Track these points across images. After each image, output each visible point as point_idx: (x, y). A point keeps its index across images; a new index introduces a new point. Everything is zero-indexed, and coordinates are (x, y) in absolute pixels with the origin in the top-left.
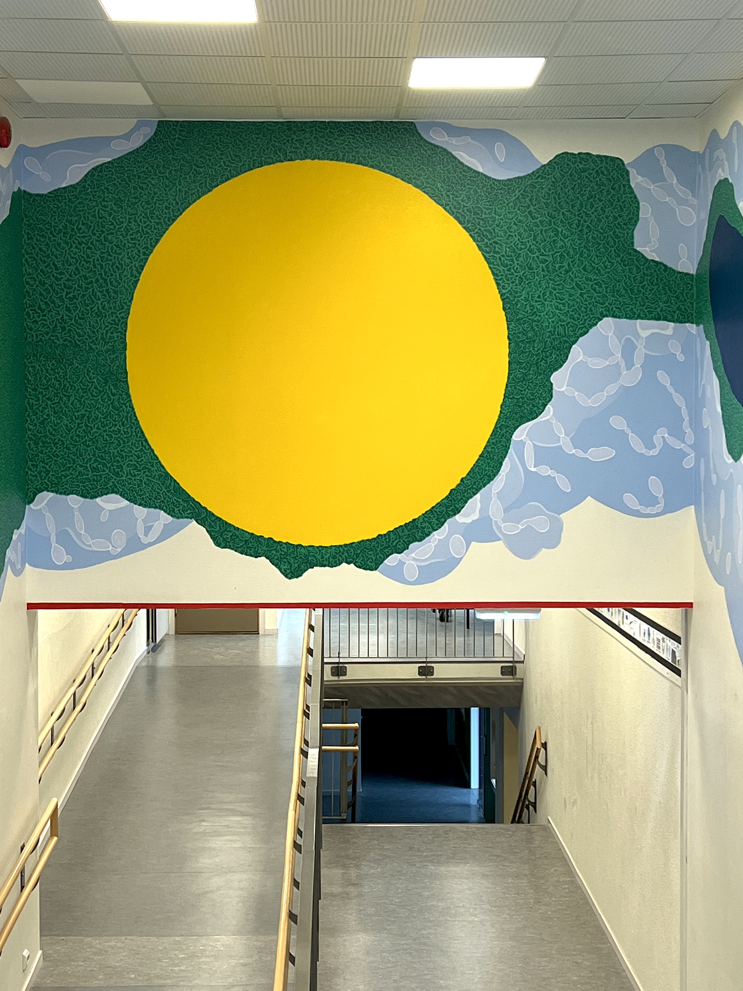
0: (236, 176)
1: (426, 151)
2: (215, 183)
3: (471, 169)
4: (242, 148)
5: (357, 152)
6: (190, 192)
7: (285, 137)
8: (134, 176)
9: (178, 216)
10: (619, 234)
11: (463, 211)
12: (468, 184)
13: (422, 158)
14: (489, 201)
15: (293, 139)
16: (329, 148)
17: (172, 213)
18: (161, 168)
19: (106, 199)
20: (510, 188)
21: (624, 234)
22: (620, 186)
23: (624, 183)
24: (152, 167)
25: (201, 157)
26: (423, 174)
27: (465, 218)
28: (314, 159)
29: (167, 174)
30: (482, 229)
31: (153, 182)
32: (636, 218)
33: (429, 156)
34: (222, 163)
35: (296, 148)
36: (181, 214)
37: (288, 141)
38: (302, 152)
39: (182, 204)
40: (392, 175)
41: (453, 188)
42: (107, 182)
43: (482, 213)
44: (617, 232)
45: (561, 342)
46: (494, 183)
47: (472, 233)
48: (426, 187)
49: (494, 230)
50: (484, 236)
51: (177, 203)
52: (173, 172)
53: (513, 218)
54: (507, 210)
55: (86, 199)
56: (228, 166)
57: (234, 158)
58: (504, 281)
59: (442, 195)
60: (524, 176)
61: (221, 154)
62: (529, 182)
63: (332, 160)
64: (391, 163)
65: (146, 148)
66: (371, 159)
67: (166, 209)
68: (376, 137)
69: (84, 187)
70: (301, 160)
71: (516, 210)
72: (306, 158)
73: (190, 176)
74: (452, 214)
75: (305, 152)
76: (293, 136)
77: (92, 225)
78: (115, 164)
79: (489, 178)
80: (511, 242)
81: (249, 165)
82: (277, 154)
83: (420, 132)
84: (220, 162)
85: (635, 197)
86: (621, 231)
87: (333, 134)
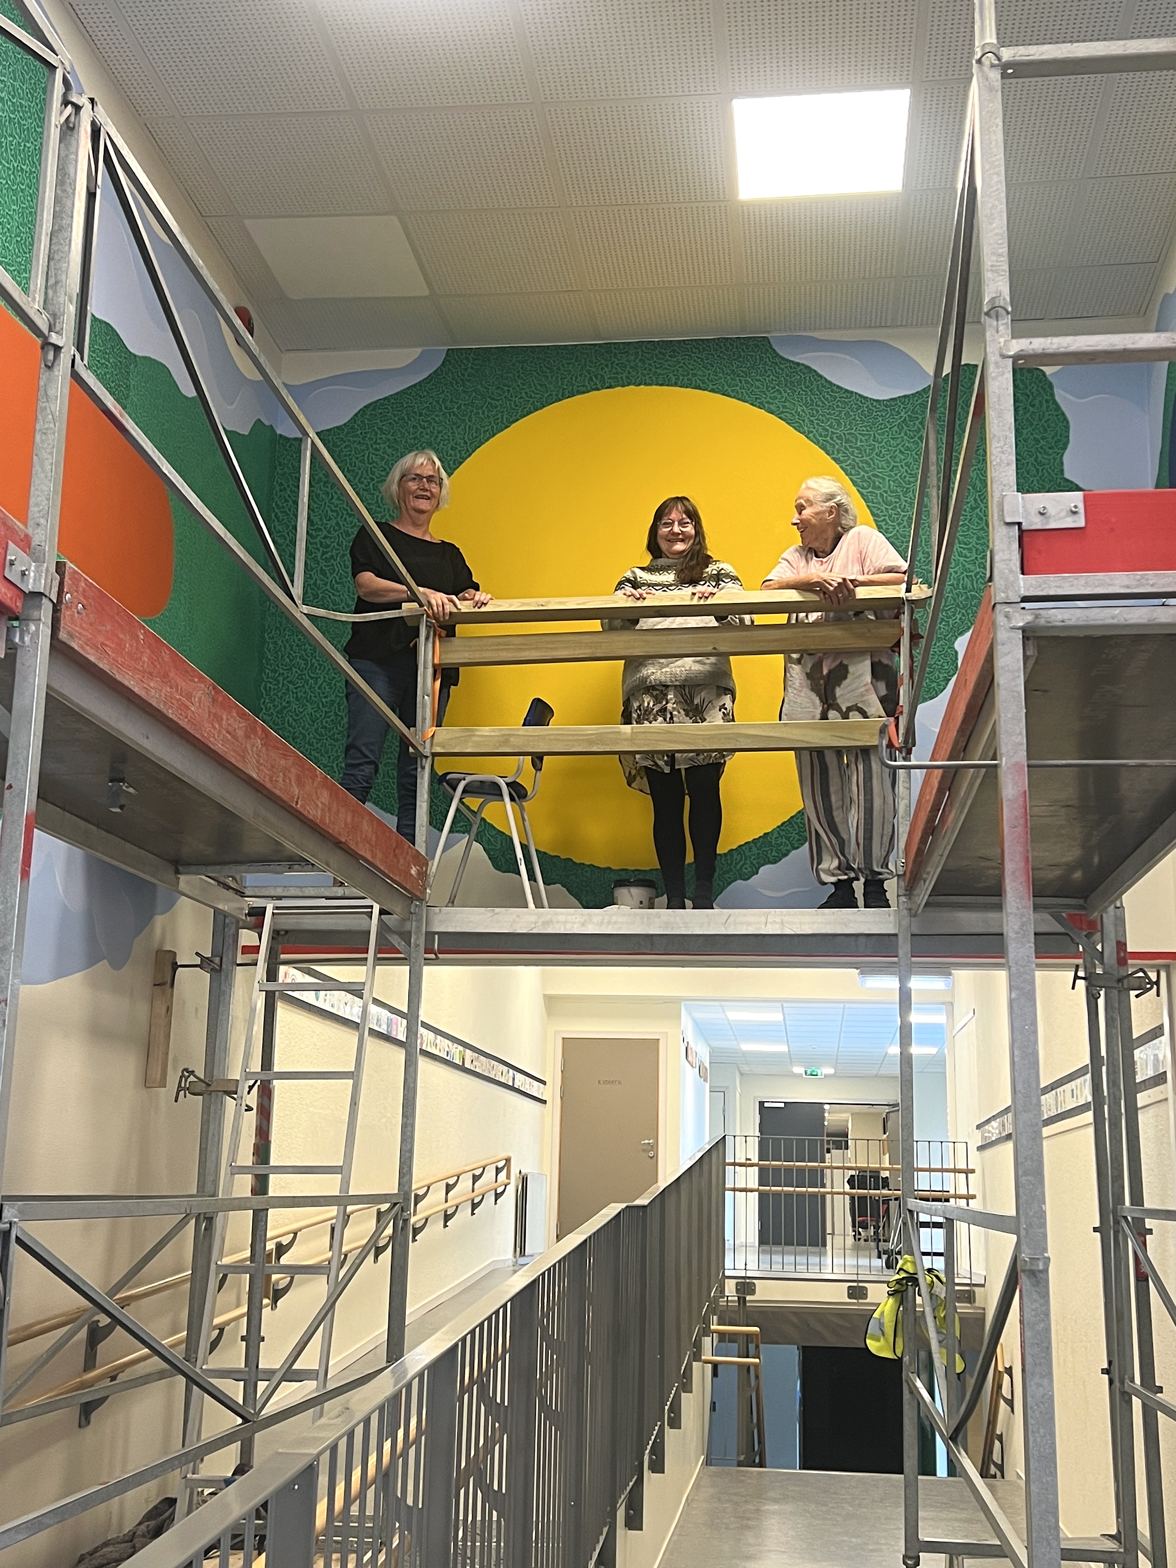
0: (541, 409)
1: (782, 370)
2: (514, 418)
3: (841, 388)
4: (549, 375)
5: (695, 375)
6: (482, 430)
7: (603, 361)
8: (415, 412)
9: (467, 458)
10: (1044, 460)
11: (832, 438)
12: (838, 407)
13: (778, 378)
14: (866, 427)
15: (612, 363)
16: (658, 371)
17: (458, 455)
18: (448, 403)
19: (378, 441)
20: (894, 409)
21: (1049, 460)
22: (1041, 402)
23: (1046, 397)
24: (438, 402)
25: (498, 388)
26: (779, 397)
27: (834, 447)
28: (639, 385)
29: (455, 410)
30: (857, 460)
31: (437, 419)
32: (1065, 440)
33: (787, 375)
34: (523, 395)
35: (617, 373)
36: (470, 455)
37: (607, 366)
38: (624, 378)
39: (471, 443)
40: (738, 399)
41: (817, 411)
42: (381, 421)
43: (856, 440)
44: (1040, 458)
45: (967, 598)
46: (872, 404)
47: (843, 465)
48: (782, 412)
49: (873, 461)
50: (859, 468)
51: (466, 443)
52: (463, 407)
53: (898, 445)
54: (890, 436)
55: (355, 442)
56: (531, 397)
57: (538, 387)
58: (887, 523)
59: (804, 421)
60: (912, 394)
61: (523, 384)
62: (919, 402)
63: (662, 385)
64: (737, 385)
65: (431, 380)
66: (712, 381)
67: (451, 449)
68: (718, 356)
69: (352, 428)
70: (623, 386)
71: (902, 435)
72: (629, 384)
73: (483, 411)
74: (817, 443)
75: (627, 378)
76: (613, 359)
77: (360, 472)
78: (393, 401)
79: (866, 398)
80: (896, 474)
81: (557, 395)
82: (592, 380)
83: (775, 347)
84: (521, 393)
85: (1063, 414)
86: (1045, 456)
87: (664, 354)
